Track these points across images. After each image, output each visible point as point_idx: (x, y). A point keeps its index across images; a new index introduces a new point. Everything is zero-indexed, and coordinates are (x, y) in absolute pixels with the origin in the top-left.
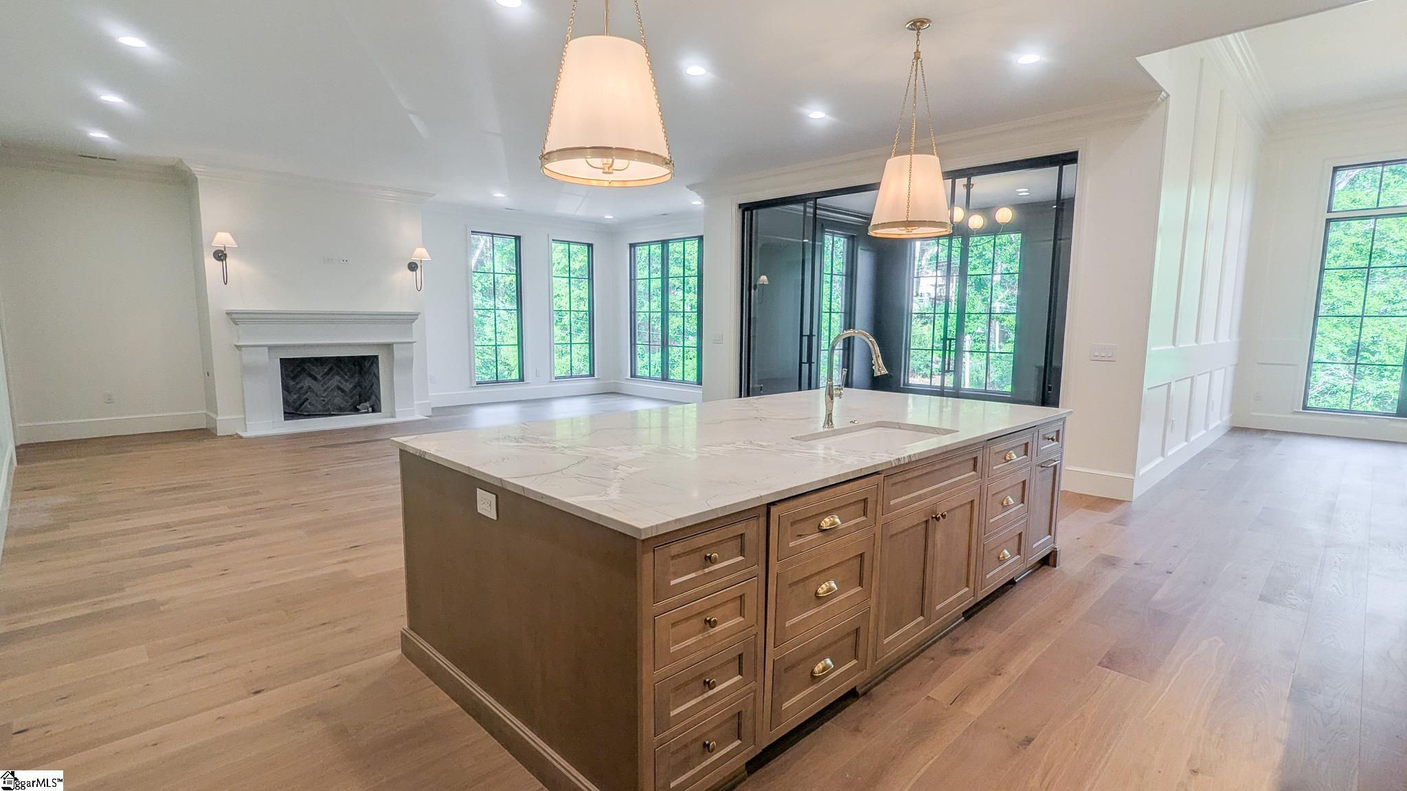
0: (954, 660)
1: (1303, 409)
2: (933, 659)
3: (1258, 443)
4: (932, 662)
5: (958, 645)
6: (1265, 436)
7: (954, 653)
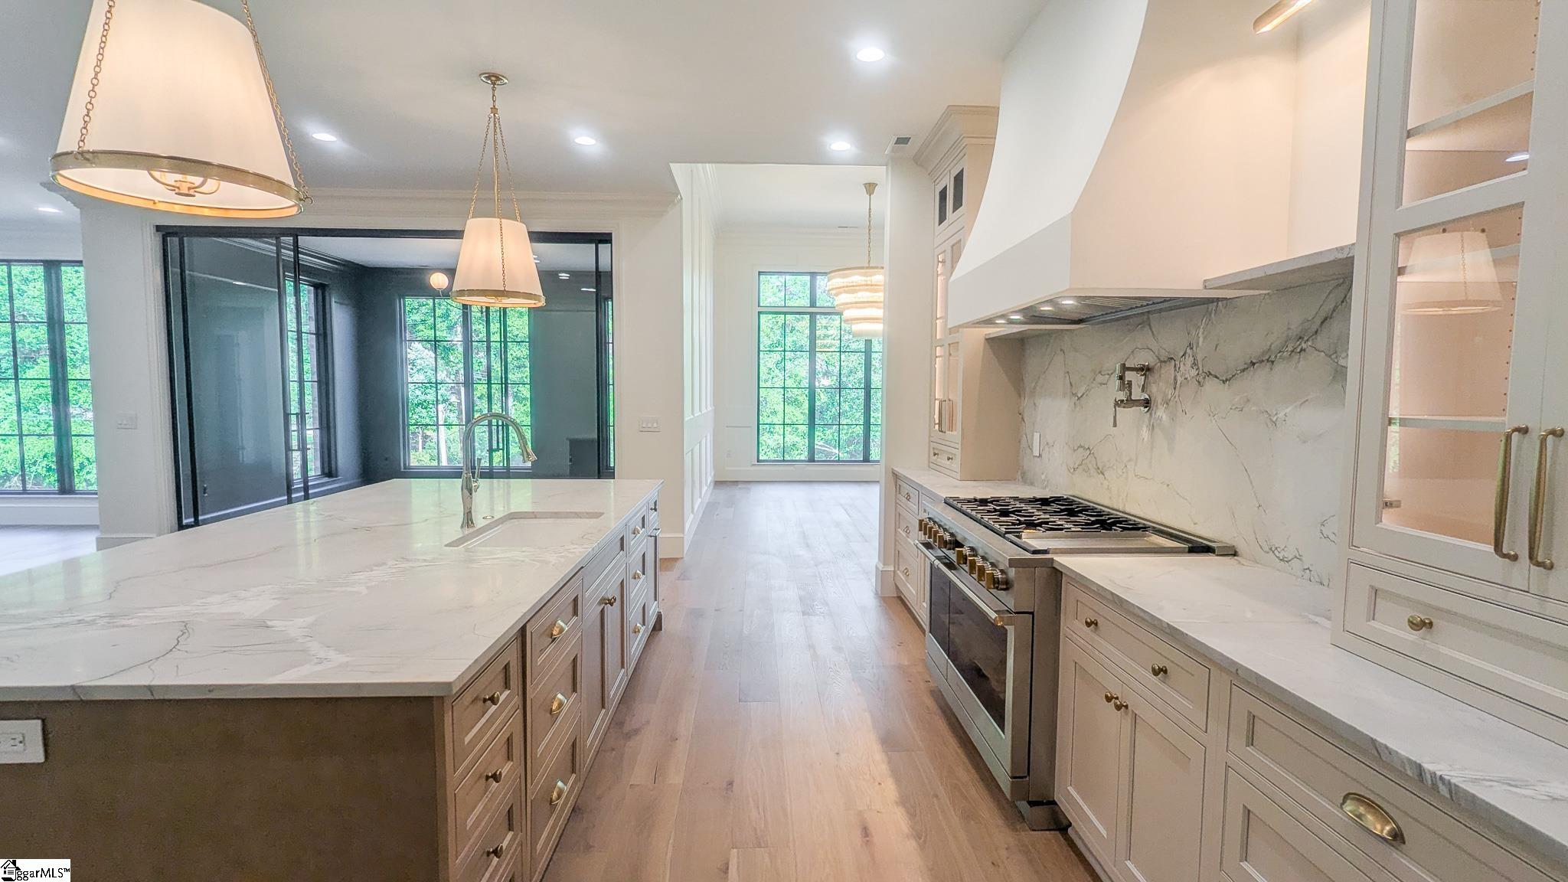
0: (631, 743)
1: (758, 462)
2: (613, 750)
3: (737, 492)
4: (614, 752)
5: (626, 729)
6: (740, 486)
7: (628, 736)
